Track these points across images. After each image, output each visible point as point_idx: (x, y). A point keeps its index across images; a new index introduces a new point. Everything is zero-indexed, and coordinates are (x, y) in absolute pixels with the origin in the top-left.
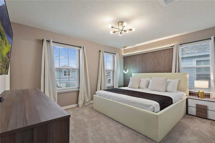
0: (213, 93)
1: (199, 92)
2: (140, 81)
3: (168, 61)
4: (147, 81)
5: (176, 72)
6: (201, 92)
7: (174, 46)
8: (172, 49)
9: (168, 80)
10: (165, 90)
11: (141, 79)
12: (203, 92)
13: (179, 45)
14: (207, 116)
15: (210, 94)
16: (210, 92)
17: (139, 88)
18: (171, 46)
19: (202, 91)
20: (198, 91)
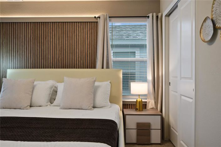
0: (150, 100)
1: (137, 100)
2: (33, 88)
3: (89, 47)
4: (52, 87)
5: (103, 68)
6: (139, 102)
7: (99, 17)
8: (95, 23)
9: (97, 84)
10: (92, 105)
11: (35, 83)
12: (142, 100)
13: (108, 17)
14: (149, 139)
15: (146, 102)
16: (146, 99)
17: (31, 106)
18: (95, 17)
19: (140, 100)
20: (135, 100)
